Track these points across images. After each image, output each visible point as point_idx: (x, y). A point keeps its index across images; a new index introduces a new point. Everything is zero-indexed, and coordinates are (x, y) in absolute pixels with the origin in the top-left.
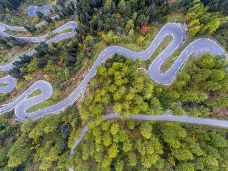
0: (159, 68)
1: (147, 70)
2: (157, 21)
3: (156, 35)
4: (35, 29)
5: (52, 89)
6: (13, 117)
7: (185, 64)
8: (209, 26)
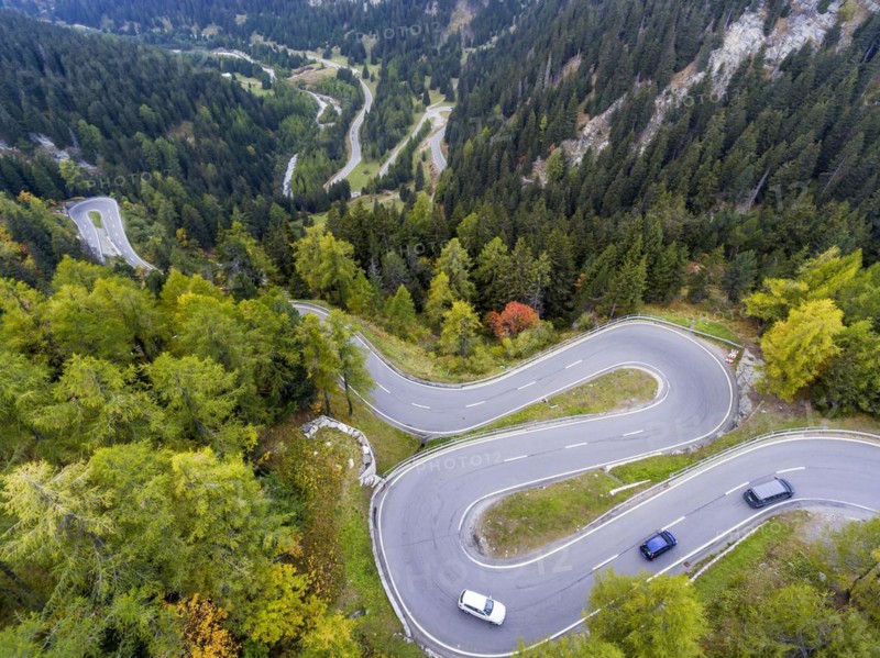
1: (383, 469)
2: (594, 310)
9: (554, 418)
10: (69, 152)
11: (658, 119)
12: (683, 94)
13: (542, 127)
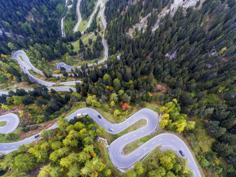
0: (122, 148)
1: (109, 144)
2: (139, 104)
3: (133, 114)
5: (17, 126)
7: (148, 155)
8: (176, 123)
9: (131, 131)
10: (1, 30)
11: (158, 21)
12: (164, 15)
13: (130, 20)
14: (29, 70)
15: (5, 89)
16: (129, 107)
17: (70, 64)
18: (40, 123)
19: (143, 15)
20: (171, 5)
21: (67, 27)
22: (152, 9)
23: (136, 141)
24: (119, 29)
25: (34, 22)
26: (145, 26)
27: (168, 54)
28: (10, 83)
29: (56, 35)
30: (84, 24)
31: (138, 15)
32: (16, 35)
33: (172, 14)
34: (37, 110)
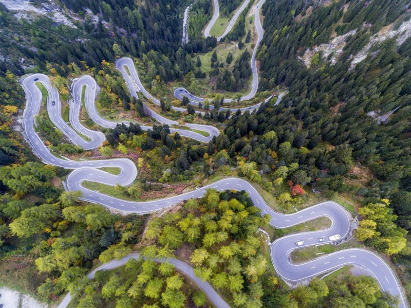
0: (290, 252)
1: (271, 242)
2: (320, 191)
3: (309, 206)
4: (169, 110)
5: (134, 179)
6: (63, 177)
7: (331, 273)
8: (388, 240)
9: (306, 231)
10: (99, 16)
11: (368, 47)
12: (383, 38)
13: (313, 36)
14: (137, 92)
15: (107, 117)
16: (304, 192)
17: (193, 92)
18: (164, 181)
19: (340, 31)
20: (403, 23)
21: (194, 26)
22: (361, 24)
23: (312, 247)
24: (288, 47)
25: (146, 8)
26: (338, 51)
27: (375, 112)
28: (113, 108)
29: (175, 37)
30: (222, 25)
31: (331, 30)
32: (117, 27)
33: (400, 41)
34: (157, 161)
